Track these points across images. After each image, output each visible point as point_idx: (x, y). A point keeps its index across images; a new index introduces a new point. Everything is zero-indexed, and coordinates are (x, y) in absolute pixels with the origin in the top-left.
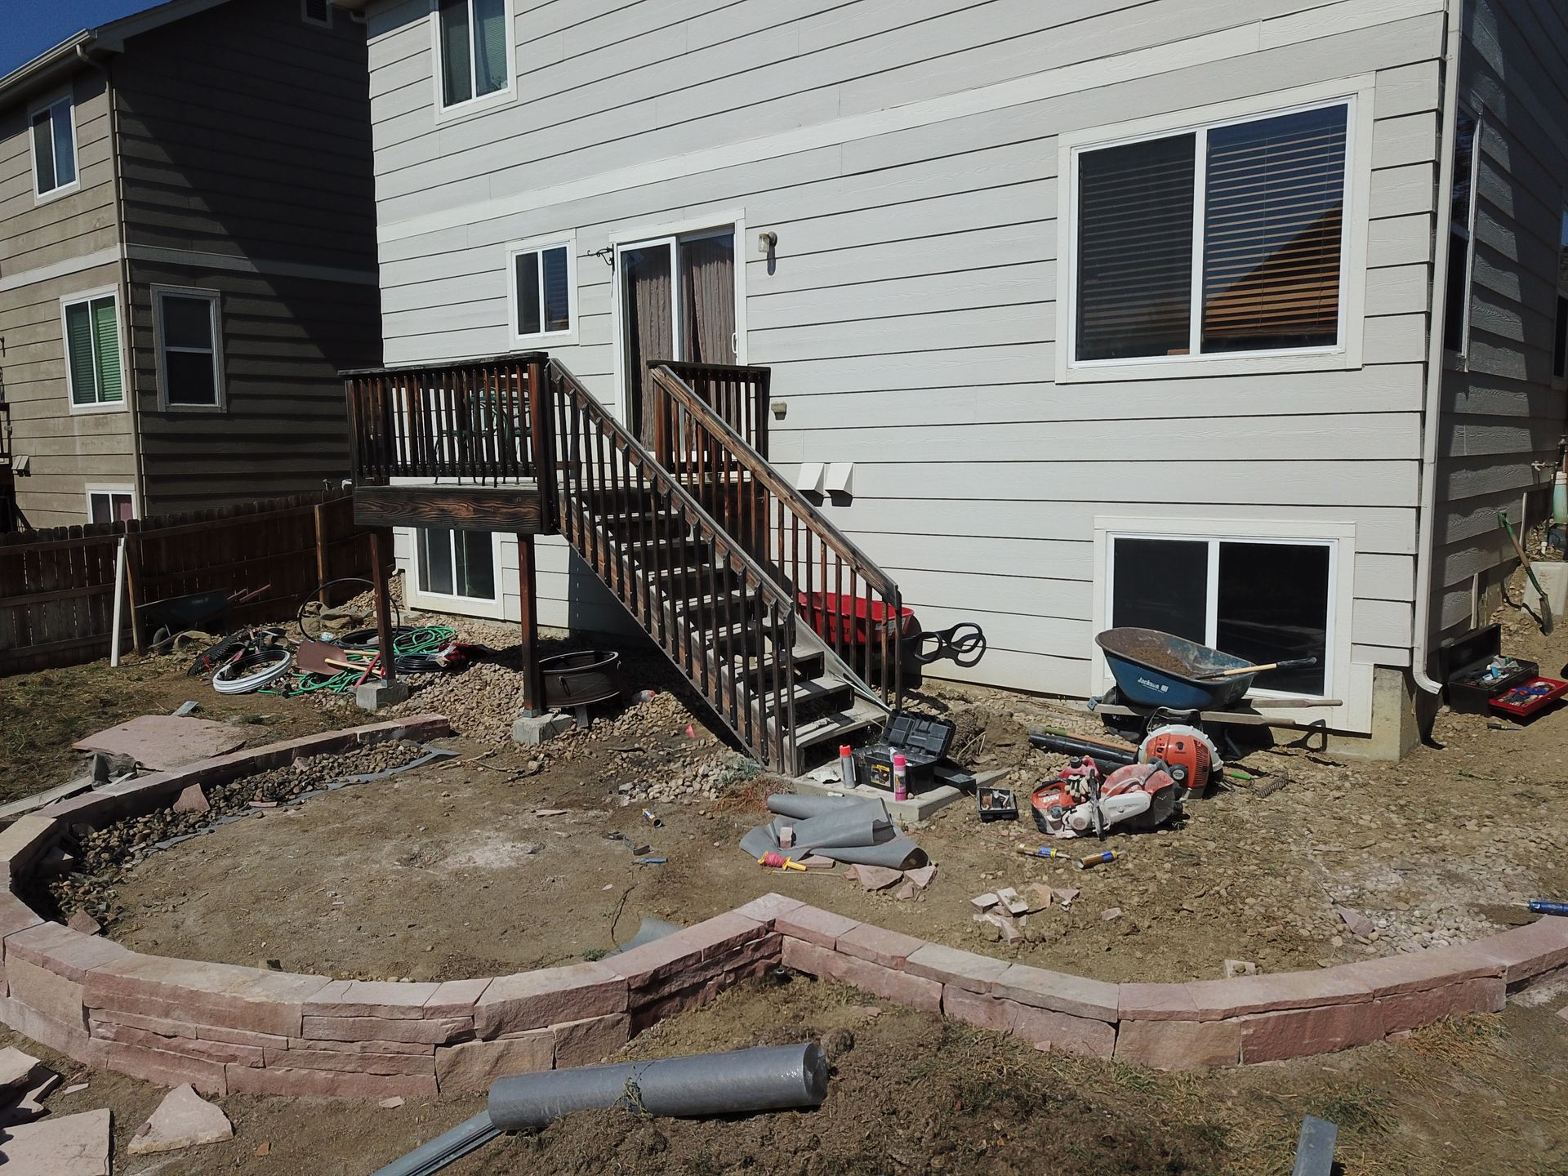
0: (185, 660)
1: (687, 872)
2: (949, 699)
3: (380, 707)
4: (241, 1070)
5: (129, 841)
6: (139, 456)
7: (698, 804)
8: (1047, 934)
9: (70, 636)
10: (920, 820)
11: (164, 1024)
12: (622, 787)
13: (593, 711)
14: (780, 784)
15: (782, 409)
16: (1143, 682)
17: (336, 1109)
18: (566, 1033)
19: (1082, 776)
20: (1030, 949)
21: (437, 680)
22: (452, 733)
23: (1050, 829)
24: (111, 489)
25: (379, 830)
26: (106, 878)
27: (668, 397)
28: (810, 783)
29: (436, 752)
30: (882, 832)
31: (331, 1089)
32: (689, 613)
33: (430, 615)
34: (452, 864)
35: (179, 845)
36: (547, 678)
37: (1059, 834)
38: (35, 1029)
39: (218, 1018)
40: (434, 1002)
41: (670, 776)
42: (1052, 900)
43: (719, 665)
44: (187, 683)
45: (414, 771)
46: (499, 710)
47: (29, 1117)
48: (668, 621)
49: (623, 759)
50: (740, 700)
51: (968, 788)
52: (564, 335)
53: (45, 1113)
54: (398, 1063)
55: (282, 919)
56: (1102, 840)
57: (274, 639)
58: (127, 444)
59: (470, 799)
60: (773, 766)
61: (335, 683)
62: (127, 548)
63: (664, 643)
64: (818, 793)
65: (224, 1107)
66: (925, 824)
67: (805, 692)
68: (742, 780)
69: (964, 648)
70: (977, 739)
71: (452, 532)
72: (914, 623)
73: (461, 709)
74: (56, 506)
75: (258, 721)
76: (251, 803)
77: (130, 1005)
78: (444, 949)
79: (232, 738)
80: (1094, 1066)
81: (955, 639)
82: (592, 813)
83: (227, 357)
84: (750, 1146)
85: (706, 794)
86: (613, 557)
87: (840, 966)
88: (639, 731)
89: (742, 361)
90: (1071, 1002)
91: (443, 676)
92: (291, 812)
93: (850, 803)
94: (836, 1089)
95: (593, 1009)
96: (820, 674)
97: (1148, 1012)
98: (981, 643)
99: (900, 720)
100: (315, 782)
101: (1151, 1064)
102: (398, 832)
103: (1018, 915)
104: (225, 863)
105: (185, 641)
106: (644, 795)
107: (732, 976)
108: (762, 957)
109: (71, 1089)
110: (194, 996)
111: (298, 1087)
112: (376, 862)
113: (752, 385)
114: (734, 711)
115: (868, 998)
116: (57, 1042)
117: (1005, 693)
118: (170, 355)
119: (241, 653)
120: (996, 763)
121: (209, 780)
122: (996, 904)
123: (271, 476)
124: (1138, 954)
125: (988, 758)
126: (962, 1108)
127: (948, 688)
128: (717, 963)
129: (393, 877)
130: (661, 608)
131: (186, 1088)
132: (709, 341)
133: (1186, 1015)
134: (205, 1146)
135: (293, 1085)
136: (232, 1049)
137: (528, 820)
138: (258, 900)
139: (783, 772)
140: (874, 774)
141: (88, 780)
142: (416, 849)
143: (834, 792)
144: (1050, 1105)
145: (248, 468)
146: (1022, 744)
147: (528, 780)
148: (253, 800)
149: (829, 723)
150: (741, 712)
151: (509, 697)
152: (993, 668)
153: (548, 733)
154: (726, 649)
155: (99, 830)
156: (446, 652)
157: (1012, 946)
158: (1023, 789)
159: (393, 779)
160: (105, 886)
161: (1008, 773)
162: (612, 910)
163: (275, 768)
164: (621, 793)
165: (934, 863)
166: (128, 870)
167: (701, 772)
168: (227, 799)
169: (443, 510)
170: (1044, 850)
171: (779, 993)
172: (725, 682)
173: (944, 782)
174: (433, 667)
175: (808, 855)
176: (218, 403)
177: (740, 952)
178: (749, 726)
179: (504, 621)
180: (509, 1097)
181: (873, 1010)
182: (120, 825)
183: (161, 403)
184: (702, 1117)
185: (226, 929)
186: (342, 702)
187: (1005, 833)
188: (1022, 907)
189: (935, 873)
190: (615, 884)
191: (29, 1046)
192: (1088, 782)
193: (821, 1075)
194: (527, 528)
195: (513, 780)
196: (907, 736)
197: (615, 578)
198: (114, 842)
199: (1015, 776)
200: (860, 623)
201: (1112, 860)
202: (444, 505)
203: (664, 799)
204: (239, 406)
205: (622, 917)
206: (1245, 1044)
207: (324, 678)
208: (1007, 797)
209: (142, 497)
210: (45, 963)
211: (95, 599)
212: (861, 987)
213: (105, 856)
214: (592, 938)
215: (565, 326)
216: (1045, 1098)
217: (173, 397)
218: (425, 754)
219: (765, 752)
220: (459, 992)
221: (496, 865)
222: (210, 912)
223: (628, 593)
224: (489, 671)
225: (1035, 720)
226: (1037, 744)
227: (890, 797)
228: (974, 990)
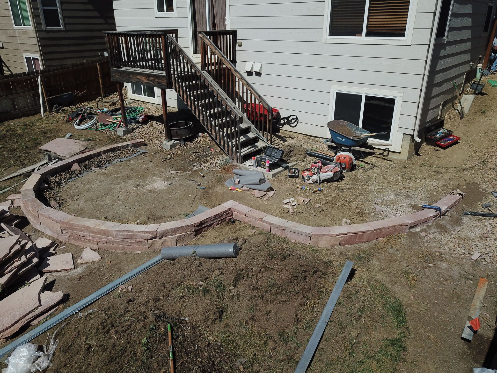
0: (64, 117)
1: (211, 191)
2: (287, 137)
3: (124, 135)
4: (101, 244)
5: (60, 180)
6: (39, 45)
7: (214, 171)
8: (301, 211)
9: (28, 107)
10: (273, 177)
11: (82, 234)
12: (194, 165)
13: (185, 140)
14: (237, 166)
15: (240, 44)
16: (338, 138)
17: (125, 253)
18: (179, 237)
19: (316, 167)
20: (295, 215)
21: (140, 127)
22: (145, 145)
23: (306, 181)
24: (32, 56)
25: (128, 177)
26: (57, 190)
27: (204, 43)
28: (244, 166)
29: (142, 151)
30: (262, 181)
31: (123, 249)
32: (211, 116)
33: (136, 101)
34: (149, 187)
35: (74, 181)
36: (172, 131)
37: (309, 182)
38: (49, 233)
39: (95, 233)
40: (146, 230)
41: (207, 161)
42: (303, 201)
43: (220, 132)
44: (67, 125)
45: (136, 158)
46: (158, 137)
47: (52, 255)
48: (205, 118)
49: (194, 155)
50: (226, 142)
51: (287, 168)
52: (172, 14)
53: (56, 253)
54: (138, 244)
55: (105, 203)
56: (320, 184)
57: (90, 110)
58: (34, 41)
59: (152, 167)
60: (235, 161)
61: (110, 127)
62: (41, 79)
63: (204, 124)
64: (247, 169)
65: (98, 252)
66: (274, 178)
67: (245, 139)
68: (226, 164)
69: (292, 122)
70: (291, 153)
71: (142, 86)
72: (278, 114)
73: (148, 137)
74: (14, 59)
75: (89, 140)
76: (92, 168)
77: (73, 229)
78: (148, 212)
79: (83, 146)
80: (304, 245)
81: (290, 119)
82: (186, 173)
83: (63, 10)
84: (221, 265)
85: (217, 168)
86: (189, 97)
87: (247, 220)
88: (199, 146)
89: (228, 28)
90: (300, 231)
91: (141, 125)
92: (103, 171)
93: (255, 172)
94: (241, 253)
95: (185, 231)
96: (249, 132)
97: (318, 234)
98: (297, 121)
99: (270, 149)
100: (108, 161)
101: (318, 246)
102: (133, 177)
103: (294, 205)
104: (88, 186)
105: (63, 110)
106: (200, 167)
107: (220, 221)
108: (228, 217)
109: (61, 248)
110: (88, 228)
111: (116, 248)
112: (128, 187)
113: (231, 36)
114: (224, 145)
115: (253, 228)
116: (55, 236)
117: (303, 135)
118: (44, 10)
119: (81, 116)
120: (295, 160)
121: (79, 161)
122: (289, 202)
123: (82, 51)
124: (322, 217)
125: (294, 158)
126: (269, 258)
127: (287, 133)
128: (216, 219)
129: (133, 191)
130: (203, 114)
131: (88, 249)
132: (218, 18)
133: (327, 235)
134: (95, 262)
135: (114, 248)
136: (99, 240)
137: (168, 174)
138: (98, 198)
139: (237, 162)
140: (261, 164)
141: (46, 161)
142: (138, 183)
143: (251, 169)
144: (290, 257)
145: (74, 48)
146: (303, 154)
147: (168, 161)
148: (92, 167)
149: (251, 148)
150: (226, 145)
151: (161, 133)
152: (300, 128)
153: (173, 146)
154: (222, 126)
155: (52, 177)
156: (142, 117)
157: (291, 214)
158: (302, 168)
159: (130, 160)
160: (57, 193)
161: (299, 163)
162: (191, 202)
163: (97, 157)
164: (193, 166)
165: (275, 190)
166: (62, 188)
167: (215, 161)
168: (85, 167)
169: (138, 79)
170: (304, 187)
171: (232, 226)
172: (221, 137)
173: (281, 166)
174: (139, 122)
175: (242, 187)
176: (62, 27)
177: (222, 216)
178: (228, 150)
179: (158, 105)
180: (166, 252)
181: (254, 231)
182: (58, 175)
183: (43, 27)
184: (211, 258)
185: (91, 206)
186: (113, 133)
187: (294, 181)
188: (295, 203)
189: (275, 193)
190: (192, 194)
191: (48, 237)
192: (317, 169)
193: (237, 250)
194: (163, 87)
195: (164, 161)
196: (271, 153)
197: (189, 104)
198: (57, 180)
199: (300, 164)
200: (261, 115)
201: (321, 190)
202: (138, 77)
203: (205, 169)
204: (69, 27)
205: (193, 204)
206: (341, 242)
207: (107, 125)
208: (297, 170)
209: (42, 59)
210: (49, 218)
211: (34, 95)
212: (252, 225)
213: (56, 184)
214: (186, 210)
215: (172, 10)
216: (289, 255)
217: (47, 25)
218: (138, 152)
219: (232, 157)
220: (152, 227)
221: (160, 188)
222: (86, 201)
223: (193, 109)
224: (155, 124)
225: (308, 146)
226: (308, 154)
227: (265, 171)
228: (278, 227)
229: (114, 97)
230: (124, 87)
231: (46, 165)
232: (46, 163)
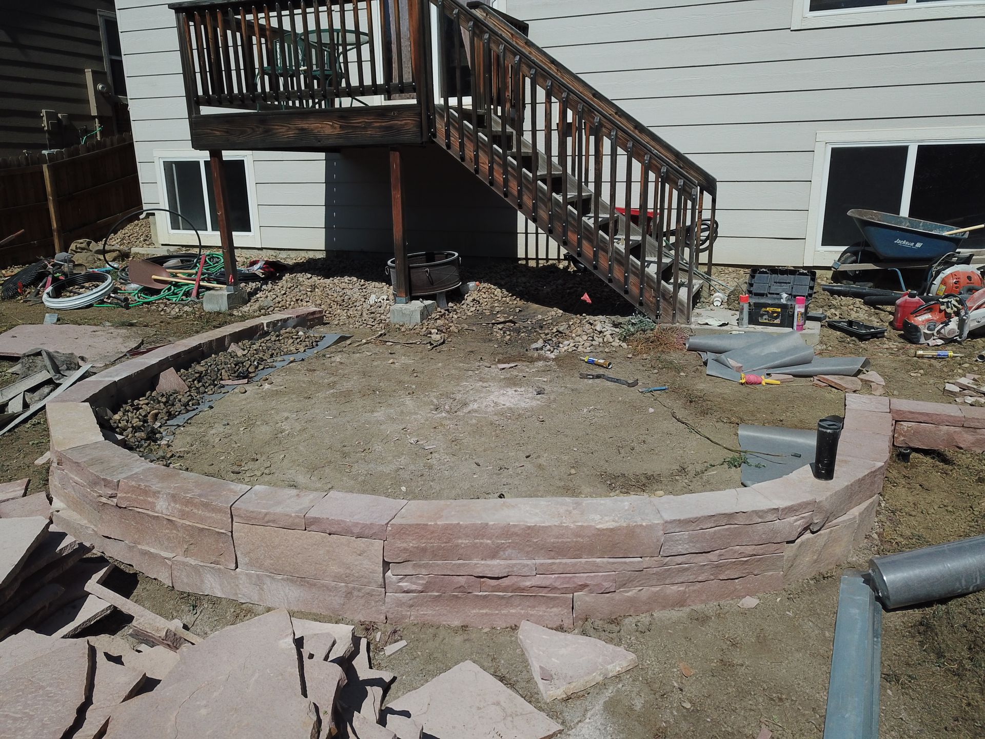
3: (233, 308)
4: (591, 598)
5: (145, 421)
10: (820, 344)
11: (495, 566)
16: (899, 242)
21: (264, 287)
22: (324, 322)
29: (328, 337)
34: (483, 406)
45: (332, 350)
49: (500, 329)
54: (749, 566)
60: (664, 319)
61: (170, 295)
64: (729, 334)
66: (823, 346)
68: (644, 331)
69: (701, 238)
75: (132, 325)
76: (222, 382)
87: (966, 439)
91: (266, 283)
92: (267, 386)
109: (388, 650)
110: (530, 531)
112: (416, 413)
119: (50, 279)
122: (964, 389)
131: (528, 626)
134: (618, 676)
135: (645, 603)
136: (581, 578)
139: (676, 322)
140: (762, 315)
141: (45, 375)
143: (736, 331)
148: (222, 379)
153: (425, 314)
156: (257, 266)
159: (324, 356)
162: (683, 425)
163: (217, 353)
166: (169, 445)
168: (199, 380)
169: (303, 129)
170: (941, 353)
174: (254, 278)
175: (768, 374)
178: (642, 289)
179: (261, 249)
182: (128, 407)
194: (405, 138)
195: (433, 348)
196: (769, 287)
197: (498, 178)
198: (137, 422)
202: (304, 124)
210: (308, 525)
218: (322, 338)
219: (659, 308)
221: (525, 405)
224: (304, 278)
227: (787, 332)
230: (141, 217)
232: (49, 382)
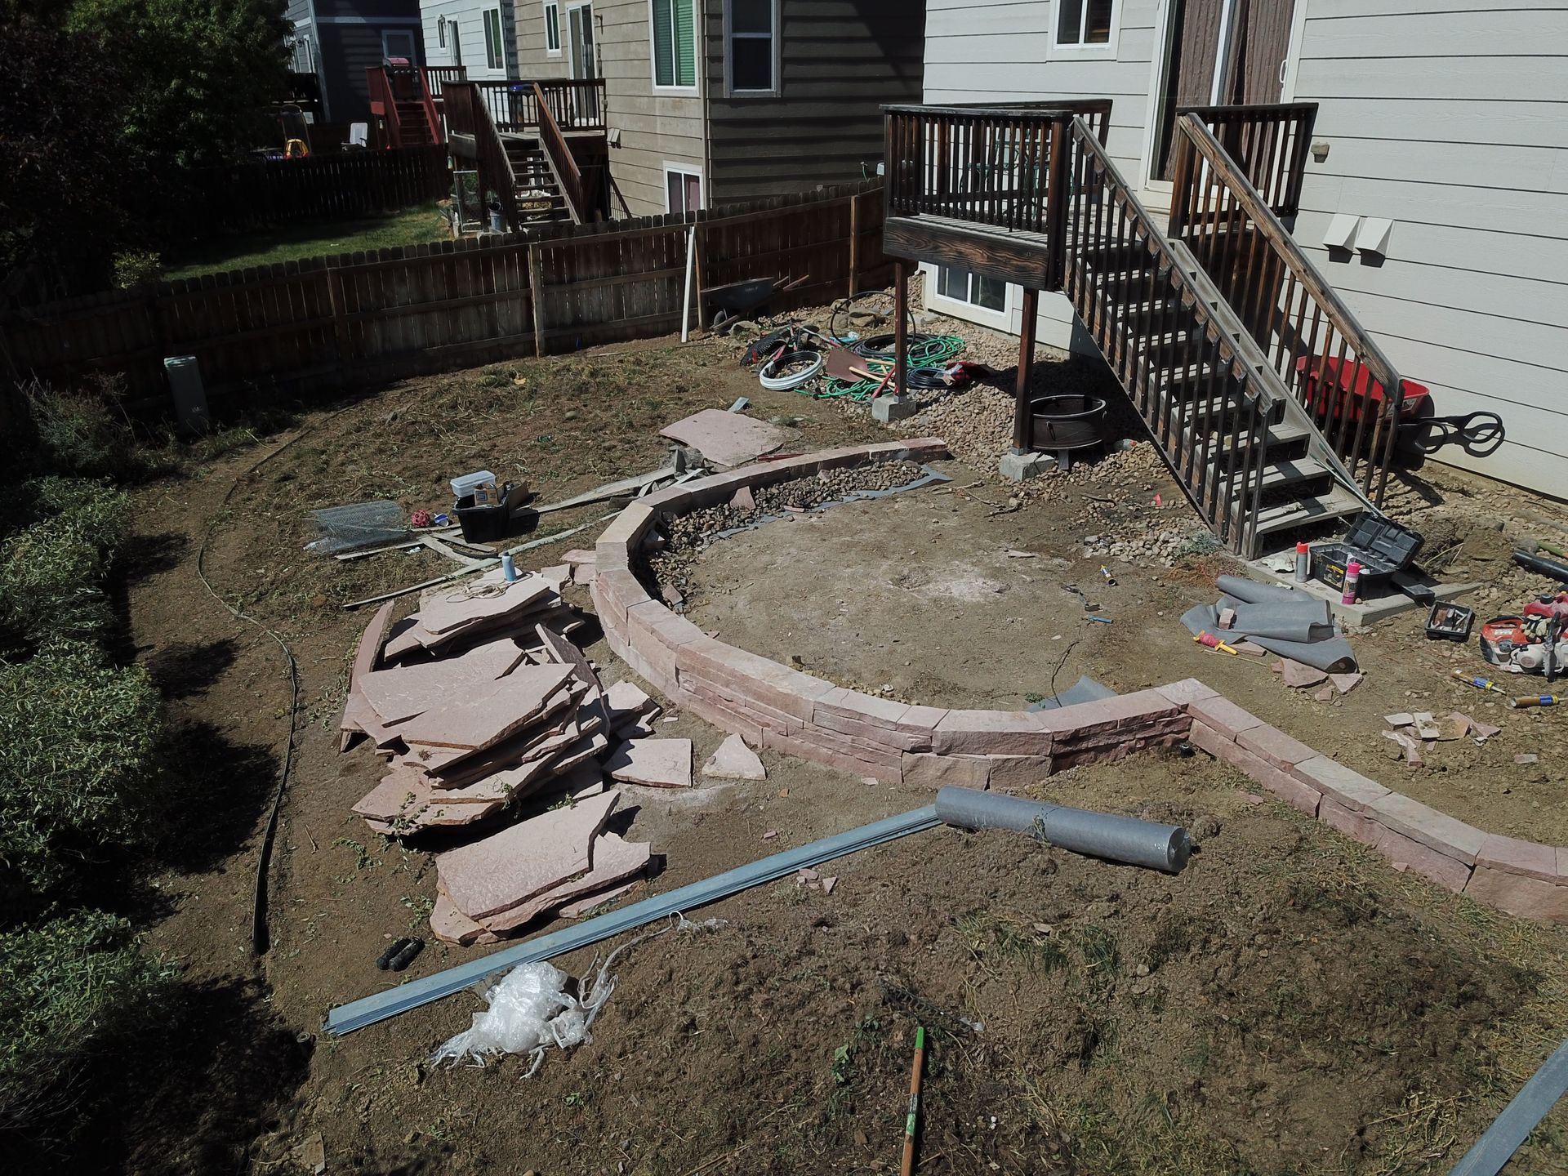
0: (738, 348)
1: (1127, 636)
2: (1446, 490)
3: (891, 420)
4: (772, 734)
5: (698, 529)
6: (707, 141)
7: (1153, 569)
8: (1450, 763)
9: (652, 312)
10: (1363, 626)
11: (726, 692)
12: (1088, 539)
13: (1074, 456)
14: (1234, 564)
15: (1321, 151)
17: (833, 776)
18: (1000, 763)
19: (1543, 618)
20: (1426, 775)
21: (942, 399)
22: (949, 457)
23: (1495, 660)
24: (684, 169)
25: (879, 548)
26: (685, 557)
27: (1193, 148)
28: (1263, 569)
29: (934, 475)
30: (1319, 633)
31: (830, 761)
32: (1173, 387)
33: (944, 318)
34: (935, 589)
35: (734, 537)
36: (1036, 423)
37: (1504, 666)
38: (645, 672)
39: (760, 697)
40: (904, 721)
41: (1134, 534)
42: (1468, 732)
43: (1194, 443)
44: (740, 373)
45: (912, 493)
46: (992, 438)
47: (643, 735)
48: (1151, 393)
49: (1094, 508)
50: (1209, 480)
51: (1424, 600)
52: (1103, 49)
53: (653, 732)
54: (875, 756)
55: (803, 616)
56: (1550, 680)
57: (810, 336)
58: (697, 129)
59: (955, 529)
60: (1230, 546)
61: (856, 391)
62: (696, 236)
63: (1145, 413)
64: (1268, 582)
65: (760, 755)
66: (1366, 630)
67: (1281, 477)
68: (1199, 553)
69: (1478, 437)
70: (1453, 549)
71: (970, 275)
72: (1427, 403)
73: (959, 431)
74: (639, 178)
75: (793, 424)
76: (785, 507)
77: (706, 675)
78: (918, 666)
79: (773, 439)
80: (1441, 892)
81: (1470, 425)
82: (1057, 561)
83: (784, 41)
84: (1119, 886)
85: (1162, 560)
86: (1108, 322)
87: (1237, 755)
88: (1115, 480)
89: (1286, 98)
90: (1433, 839)
91: (948, 394)
92: (814, 519)
93: (1296, 597)
94: (1194, 865)
95: (1022, 749)
96: (1301, 455)
97: (1505, 866)
98: (1499, 435)
99: (1369, 523)
100: (833, 494)
101: (1498, 905)
102: (894, 553)
103: (1425, 740)
104: (766, 558)
105: (739, 329)
106: (1106, 551)
107: (1143, 742)
108: (1171, 732)
109: (666, 720)
110: (745, 678)
111: (809, 754)
112: (876, 579)
113: (1294, 124)
114: (1201, 490)
115: (1255, 787)
116: (659, 684)
117: (1514, 490)
118: (736, 42)
119: (782, 349)
120: (1466, 576)
121: (756, 484)
122: (1410, 725)
123: (815, 159)
124: (1535, 804)
125: (1459, 569)
126: (1294, 904)
127: (1451, 475)
128: (1131, 731)
129: (886, 594)
130: (1146, 380)
131: (736, 737)
132: (1256, 64)
133: (1543, 877)
134: (749, 780)
135: (805, 752)
136: (767, 719)
137: (1000, 558)
138: (787, 596)
139: (1240, 553)
140: (1328, 573)
141: (671, 470)
142: (905, 572)
143: (1284, 583)
144: (1378, 920)
145: (795, 151)
146: (1501, 562)
147: (1007, 517)
148: (786, 505)
149: (1298, 510)
150: (1208, 491)
151: (1003, 426)
152: (1505, 463)
153: (1031, 471)
154: (1204, 426)
155: (680, 517)
156: (953, 370)
157: (1409, 768)
158: (1487, 608)
159: (894, 499)
160: (685, 564)
161: (1477, 588)
162: (1057, 659)
163: (804, 477)
164: (1086, 544)
165: (1362, 671)
166: (700, 552)
167: (1162, 538)
168: (768, 501)
169: (960, 253)
170: (1479, 681)
171: (1182, 764)
172: (1197, 460)
173: (1400, 591)
174: (940, 385)
175: (1242, 640)
176: (774, 89)
177: (1152, 726)
178: (1213, 506)
179: (1011, 334)
180: (952, 802)
181: (1257, 799)
182: (694, 514)
183: (726, 90)
184: (1089, 856)
185: (764, 618)
186: (860, 411)
187: (1447, 654)
188: (1434, 733)
189: (1360, 681)
190: (1064, 636)
191: (642, 684)
192: (1548, 625)
193: (1183, 854)
194: (1033, 283)
195: (994, 515)
196: (1372, 540)
197: (1107, 344)
198: (690, 529)
199: (1483, 593)
200: (1357, 399)
201: (1551, 704)
202: (962, 248)
203: (1123, 558)
204: (793, 90)
205: (1063, 667)
207: (848, 385)
208: (1464, 616)
209: (708, 179)
210: (653, 632)
211: (671, 281)
212: (1251, 776)
213: (685, 539)
214: (1036, 681)
215: (1105, 37)
216: (1374, 913)
217: (736, 85)
218: (924, 476)
219: (1225, 531)
220: (923, 716)
221: (968, 599)
222: (755, 600)
223: (1118, 360)
224: (988, 394)
225: (1527, 534)
226: (1520, 562)
227: (1336, 597)
228: (1351, 807)
229: (882, 302)
230: (917, 273)
231: (668, 482)
232: (671, 477)
